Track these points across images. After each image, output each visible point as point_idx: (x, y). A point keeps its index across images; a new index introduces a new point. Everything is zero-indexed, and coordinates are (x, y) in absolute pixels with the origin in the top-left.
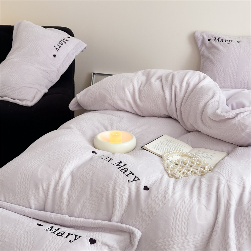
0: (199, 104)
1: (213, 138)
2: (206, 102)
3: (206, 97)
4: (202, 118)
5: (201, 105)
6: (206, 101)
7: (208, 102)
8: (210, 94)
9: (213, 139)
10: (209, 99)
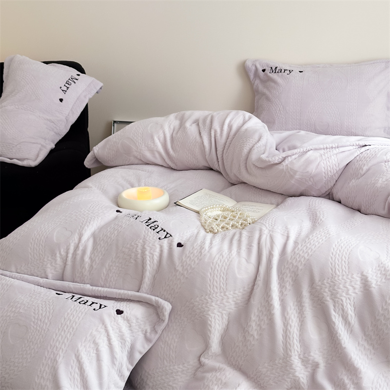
0: (243, 149)
1: (261, 189)
2: (251, 147)
3: (251, 142)
4: (246, 167)
5: (246, 151)
6: (251, 145)
7: (253, 147)
8: (256, 137)
9: (261, 191)
10: (254, 143)
